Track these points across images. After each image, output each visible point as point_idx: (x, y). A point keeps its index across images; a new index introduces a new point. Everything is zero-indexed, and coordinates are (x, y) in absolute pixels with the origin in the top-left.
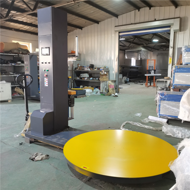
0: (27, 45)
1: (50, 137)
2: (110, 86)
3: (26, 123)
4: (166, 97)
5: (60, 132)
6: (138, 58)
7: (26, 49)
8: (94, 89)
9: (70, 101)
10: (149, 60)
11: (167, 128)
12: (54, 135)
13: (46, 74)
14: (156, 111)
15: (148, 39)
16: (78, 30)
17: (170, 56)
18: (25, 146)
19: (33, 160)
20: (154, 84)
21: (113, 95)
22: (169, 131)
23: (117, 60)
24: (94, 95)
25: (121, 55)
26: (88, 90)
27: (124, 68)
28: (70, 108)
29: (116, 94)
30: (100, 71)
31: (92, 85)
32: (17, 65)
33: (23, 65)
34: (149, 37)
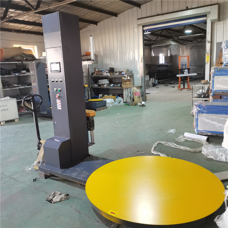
0: (32, 49)
1: (68, 171)
2: (135, 93)
3: (39, 153)
4: (204, 109)
5: (79, 163)
6: (168, 55)
7: (31, 54)
8: (117, 98)
9: (89, 125)
10: (182, 57)
11: (207, 149)
12: (73, 167)
13: (59, 95)
14: (193, 126)
15: (179, 29)
16: (92, 26)
17: (207, 53)
18: (40, 183)
19: (50, 201)
20: (188, 86)
21: (139, 104)
22: (210, 153)
23: (142, 61)
24: (116, 106)
25: (147, 51)
26: (109, 100)
27: (151, 67)
28: (89, 132)
29: (143, 103)
30: (123, 76)
31: (113, 93)
32: (22, 75)
33: (28, 74)
34: (180, 28)
